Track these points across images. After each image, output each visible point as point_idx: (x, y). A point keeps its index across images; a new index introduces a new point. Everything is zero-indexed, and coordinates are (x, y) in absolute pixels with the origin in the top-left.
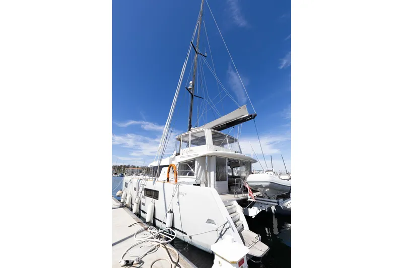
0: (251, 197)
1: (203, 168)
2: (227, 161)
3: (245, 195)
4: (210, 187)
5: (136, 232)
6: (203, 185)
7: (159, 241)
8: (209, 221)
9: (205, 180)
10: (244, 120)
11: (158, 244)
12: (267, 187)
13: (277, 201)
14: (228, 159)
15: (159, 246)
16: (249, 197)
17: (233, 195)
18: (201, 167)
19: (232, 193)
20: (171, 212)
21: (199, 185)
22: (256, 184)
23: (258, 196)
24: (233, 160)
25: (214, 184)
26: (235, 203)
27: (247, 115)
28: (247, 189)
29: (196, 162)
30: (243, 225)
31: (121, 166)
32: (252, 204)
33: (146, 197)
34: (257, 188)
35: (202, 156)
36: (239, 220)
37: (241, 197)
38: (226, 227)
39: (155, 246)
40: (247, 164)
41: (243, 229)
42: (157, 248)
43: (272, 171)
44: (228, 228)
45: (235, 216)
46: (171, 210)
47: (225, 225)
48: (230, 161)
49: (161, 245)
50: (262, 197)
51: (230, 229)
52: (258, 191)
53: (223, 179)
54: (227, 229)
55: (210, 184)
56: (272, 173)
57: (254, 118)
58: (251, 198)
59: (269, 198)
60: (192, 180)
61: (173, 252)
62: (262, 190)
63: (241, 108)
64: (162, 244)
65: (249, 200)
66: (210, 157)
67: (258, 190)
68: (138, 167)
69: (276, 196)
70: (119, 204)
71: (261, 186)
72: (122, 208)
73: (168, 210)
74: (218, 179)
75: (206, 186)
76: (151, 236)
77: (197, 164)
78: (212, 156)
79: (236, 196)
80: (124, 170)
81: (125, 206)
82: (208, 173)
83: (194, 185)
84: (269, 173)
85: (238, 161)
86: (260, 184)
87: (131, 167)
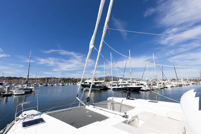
31: (45, 78)
68: (58, 79)
80: (48, 81)
87: (53, 79)
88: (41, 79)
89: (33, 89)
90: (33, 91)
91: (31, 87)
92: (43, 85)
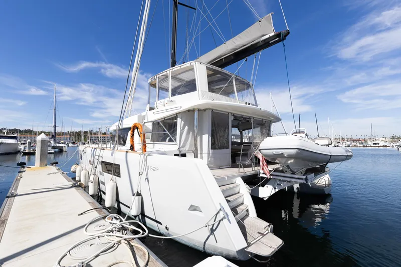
0: (264, 171)
1: (191, 129)
2: (231, 118)
3: (256, 168)
4: (202, 158)
5: (88, 222)
6: (190, 156)
7: (122, 236)
8: (193, 208)
9: (193, 149)
10: (266, 44)
11: (119, 239)
12: (290, 157)
13: (304, 177)
14: (234, 115)
15: (119, 243)
16: (261, 171)
17: (237, 170)
18: (187, 127)
19: (237, 167)
20: (139, 194)
21: (184, 155)
22: (274, 152)
23: (276, 170)
24: (242, 117)
25: (208, 154)
26: (239, 181)
27: (272, 34)
28: (259, 160)
29: (179, 120)
30: (247, 211)
31: (80, 132)
32: (265, 182)
33: (105, 174)
34: (275, 159)
35: (189, 111)
36: (242, 204)
37: (249, 171)
38: (218, 219)
39: (113, 242)
40: (265, 124)
41: (247, 215)
42: (116, 245)
43: (303, 132)
44: (222, 220)
45: (236, 199)
46: (138, 192)
47: (217, 215)
48: (236, 118)
49: (123, 241)
50: (282, 171)
51: (225, 221)
52: (277, 163)
53: (224, 147)
54: (220, 221)
55: (201, 153)
56: (304, 135)
57: (284, 39)
58: (264, 174)
59: (293, 173)
60: (173, 147)
61: (141, 250)
62: (283, 160)
63: (263, 20)
64: (125, 240)
65: (261, 175)
66: (201, 111)
67: (277, 161)
68: (105, 133)
69: (305, 169)
70: (71, 183)
71: (282, 155)
72: (74, 189)
73: (135, 192)
74: (214, 146)
75: (196, 156)
76: (110, 228)
77: (180, 123)
78: (205, 110)
79: (241, 170)
81: (79, 186)
82: (199, 138)
83: (175, 155)
84: (298, 135)
85: (250, 118)
86: (280, 152)
87: (95, 134)
88: (71, 134)
89: (65, 147)
90: (64, 150)
91: (61, 145)
92: (76, 145)
